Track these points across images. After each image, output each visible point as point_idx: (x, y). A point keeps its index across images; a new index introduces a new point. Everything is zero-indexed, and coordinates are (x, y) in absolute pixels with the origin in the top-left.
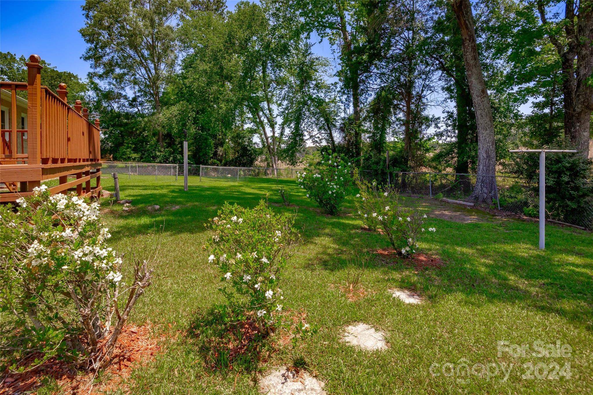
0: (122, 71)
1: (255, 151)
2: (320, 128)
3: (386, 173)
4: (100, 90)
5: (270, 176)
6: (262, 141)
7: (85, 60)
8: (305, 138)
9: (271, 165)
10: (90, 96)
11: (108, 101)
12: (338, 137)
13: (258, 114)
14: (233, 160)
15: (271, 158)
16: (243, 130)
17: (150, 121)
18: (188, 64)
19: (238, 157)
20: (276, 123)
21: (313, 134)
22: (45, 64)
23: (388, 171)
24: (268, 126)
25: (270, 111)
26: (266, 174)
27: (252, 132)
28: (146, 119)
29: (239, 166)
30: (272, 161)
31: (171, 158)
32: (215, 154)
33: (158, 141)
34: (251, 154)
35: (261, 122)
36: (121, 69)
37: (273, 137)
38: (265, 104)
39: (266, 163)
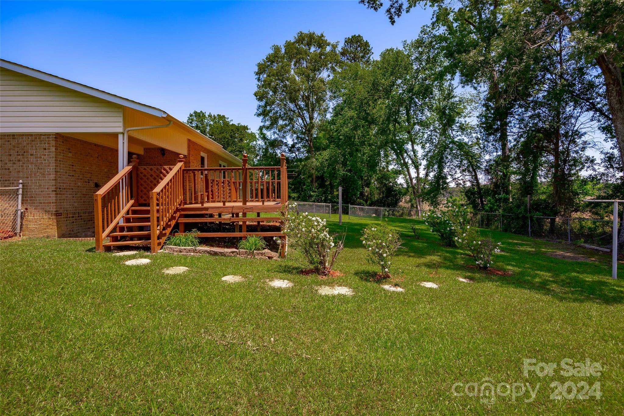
0: (284, 123)
1: (400, 192)
2: (464, 171)
3: (527, 217)
4: (268, 140)
5: (414, 217)
6: (407, 182)
7: (258, 116)
8: (448, 181)
9: (415, 206)
10: (260, 145)
11: (273, 148)
12: (483, 179)
13: (402, 156)
14: (377, 201)
15: (415, 199)
16: (388, 171)
17: (305, 165)
18: (338, 112)
19: (383, 197)
20: (420, 165)
21: (456, 177)
22: (225, 118)
23: (528, 215)
24: (413, 167)
25: (414, 153)
26: (410, 214)
27: (397, 173)
28: (303, 163)
29: (384, 206)
30: (416, 203)
31: (323, 198)
32: (362, 194)
33: (312, 181)
34: (396, 195)
35: (406, 164)
36: (284, 120)
37: (418, 178)
38: (409, 146)
39: (410, 204)
